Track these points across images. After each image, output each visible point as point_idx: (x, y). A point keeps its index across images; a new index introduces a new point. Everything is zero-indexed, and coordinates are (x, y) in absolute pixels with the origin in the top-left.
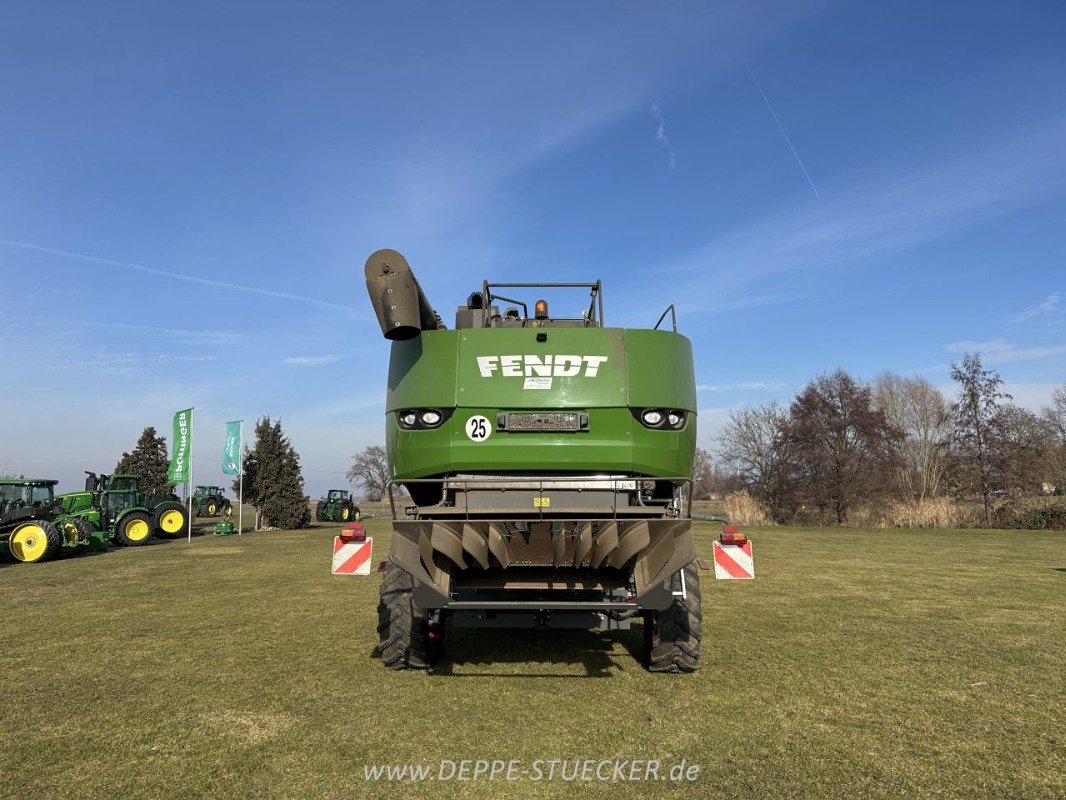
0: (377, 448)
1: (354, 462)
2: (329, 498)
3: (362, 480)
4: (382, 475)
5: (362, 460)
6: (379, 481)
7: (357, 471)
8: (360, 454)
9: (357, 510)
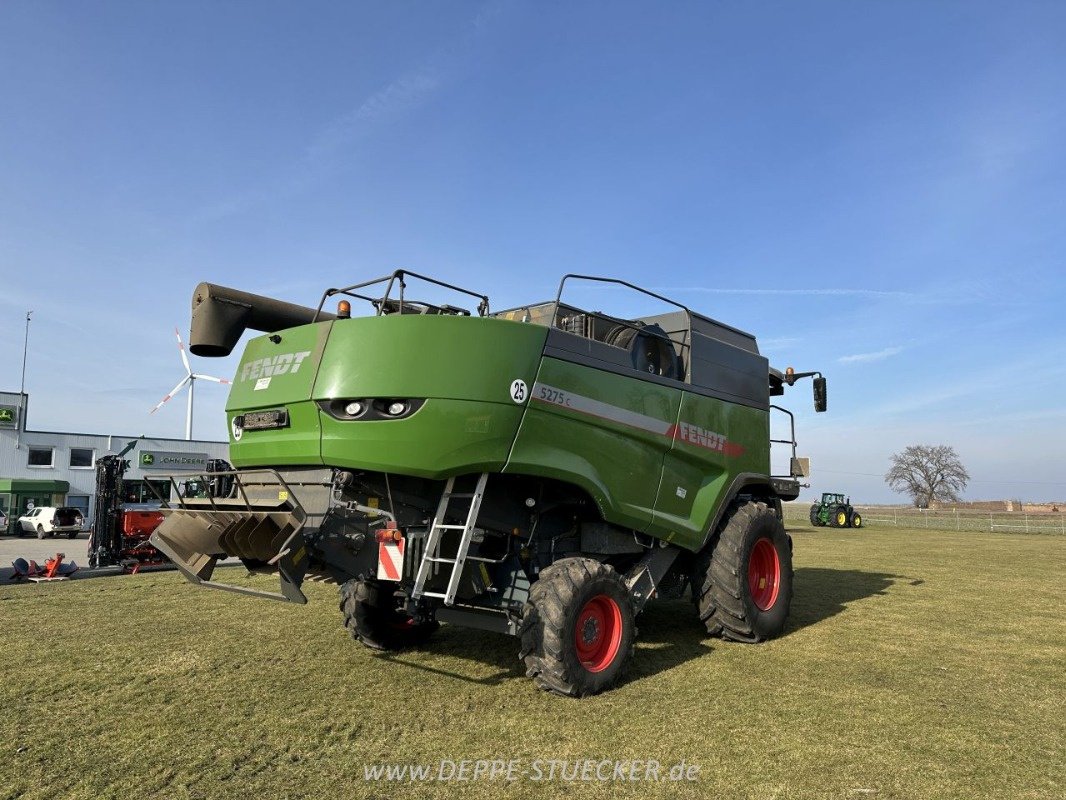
0: (918, 448)
1: (893, 464)
2: (824, 502)
3: (904, 484)
4: (927, 478)
5: (902, 462)
6: (925, 485)
7: (896, 474)
8: (899, 455)
9: (857, 515)
